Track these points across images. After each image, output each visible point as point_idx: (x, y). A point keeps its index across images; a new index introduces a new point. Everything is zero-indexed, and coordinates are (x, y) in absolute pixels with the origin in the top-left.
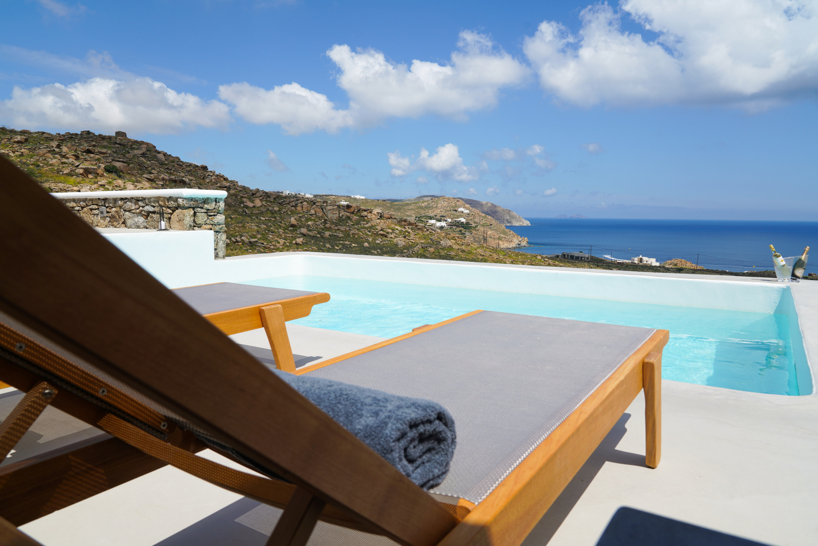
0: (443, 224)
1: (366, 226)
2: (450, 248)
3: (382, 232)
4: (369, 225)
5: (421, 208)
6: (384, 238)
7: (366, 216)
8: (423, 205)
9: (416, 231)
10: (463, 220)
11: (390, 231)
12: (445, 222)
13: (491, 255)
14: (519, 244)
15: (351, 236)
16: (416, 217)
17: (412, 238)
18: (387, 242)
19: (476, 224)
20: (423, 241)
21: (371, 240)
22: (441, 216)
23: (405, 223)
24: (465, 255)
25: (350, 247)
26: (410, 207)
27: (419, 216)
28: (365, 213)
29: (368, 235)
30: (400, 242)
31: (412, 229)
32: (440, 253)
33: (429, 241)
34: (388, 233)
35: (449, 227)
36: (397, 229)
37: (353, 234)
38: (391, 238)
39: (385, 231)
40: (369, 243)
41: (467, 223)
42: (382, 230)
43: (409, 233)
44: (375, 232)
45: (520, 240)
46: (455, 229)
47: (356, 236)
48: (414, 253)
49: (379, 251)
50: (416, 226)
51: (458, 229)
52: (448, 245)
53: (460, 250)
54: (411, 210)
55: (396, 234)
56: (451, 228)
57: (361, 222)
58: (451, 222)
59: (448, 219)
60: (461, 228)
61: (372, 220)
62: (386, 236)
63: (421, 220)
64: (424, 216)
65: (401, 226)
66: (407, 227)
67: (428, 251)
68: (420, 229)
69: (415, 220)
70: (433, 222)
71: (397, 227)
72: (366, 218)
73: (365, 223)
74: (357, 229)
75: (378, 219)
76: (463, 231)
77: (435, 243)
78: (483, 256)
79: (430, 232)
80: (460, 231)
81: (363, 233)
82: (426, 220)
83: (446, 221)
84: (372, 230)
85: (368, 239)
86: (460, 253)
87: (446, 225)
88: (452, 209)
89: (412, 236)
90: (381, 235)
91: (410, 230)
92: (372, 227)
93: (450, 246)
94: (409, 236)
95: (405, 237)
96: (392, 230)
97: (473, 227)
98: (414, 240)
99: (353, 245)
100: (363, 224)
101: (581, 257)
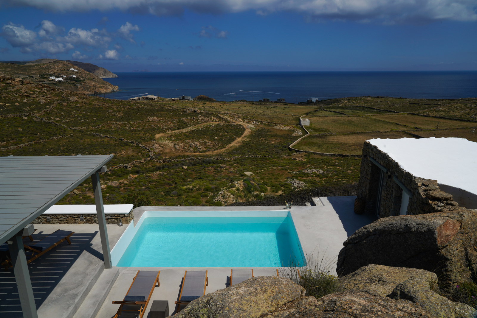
0: (61, 79)
1: (12, 90)
2: (76, 102)
3: (26, 94)
4: (14, 89)
5: (43, 68)
6: (29, 98)
7: (11, 83)
8: (44, 66)
9: (50, 92)
10: (74, 76)
11: (32, 92)
12: (62, 78)
13: (103, 104)
14: (113, 90)
15: (3, 98)
16: (40, 75)
17: (49, 97)
18: (31, 101)
19: (83, 79)
20: (57, 98)
21: (19, 100)
22: (58, 74)
23: (41, 87)
24: (87, 106)
25: (5, 107)
26: (34, 68)
27: (42, 74)
28: (10, 81)
29: (15, 96)
30: (41, 100)
31: (47, 90)
32: (71, 106)
33: (61, 98)
34: (31, 94)
35: (65, 81)
36: (37, 91)
37: (4, 97)
38: (34, 97)
39: (28, 93)
40: (18, 102)
41: (78, 78)
42: (25, 92)
43: (46, 93)
44: (21, 94)
45: (114, 87)
46: (70, 82)
47: (7, 98)
48: (54, 107)
49: (28, 108)
50: (49, 88)
51: (72, 82)
52: (75, 100)
53: (84, 103)
54: (35, 70)
55: (37, 94)
56: (66, 82)
57: (8, 88)
58: (66, 78)
59: (64, 76)
60: (74, 82)
61: (16, 86)
62: (30, 97)
63: (44, 77)
64: (45, 74)
65: (39, 88)
66: (43, 89)
67: (63, 105)
68: (52, 90)
69: (39, 77)
70: (53, 78)
71: (36, 90)
72: (11, 85)
73: (11, 88)
74: (7, 93)
75: (21, 85)
76: (75, 84)
77: (66, 99)
78: (99, 105)
79: (60, 91)
80: (74, 83)
81: (11, 96)
82: (47, 77)
83: (62, 77)
84: (18, 93)
85: (17, 99)
86: (84, 105)
87: (63, 80)
88: (65, 69)
89: (49, 96)
90: (26, 96)
91: (46, 91)
92: (17, 91)
93: (77, 100)
94: (47, 96)
95: (44, 96)
96: (33, 92)
97: (82, 81)
98: (50, 98)
99: (7, 105)
100: (10, 89)
101: (153, 98)
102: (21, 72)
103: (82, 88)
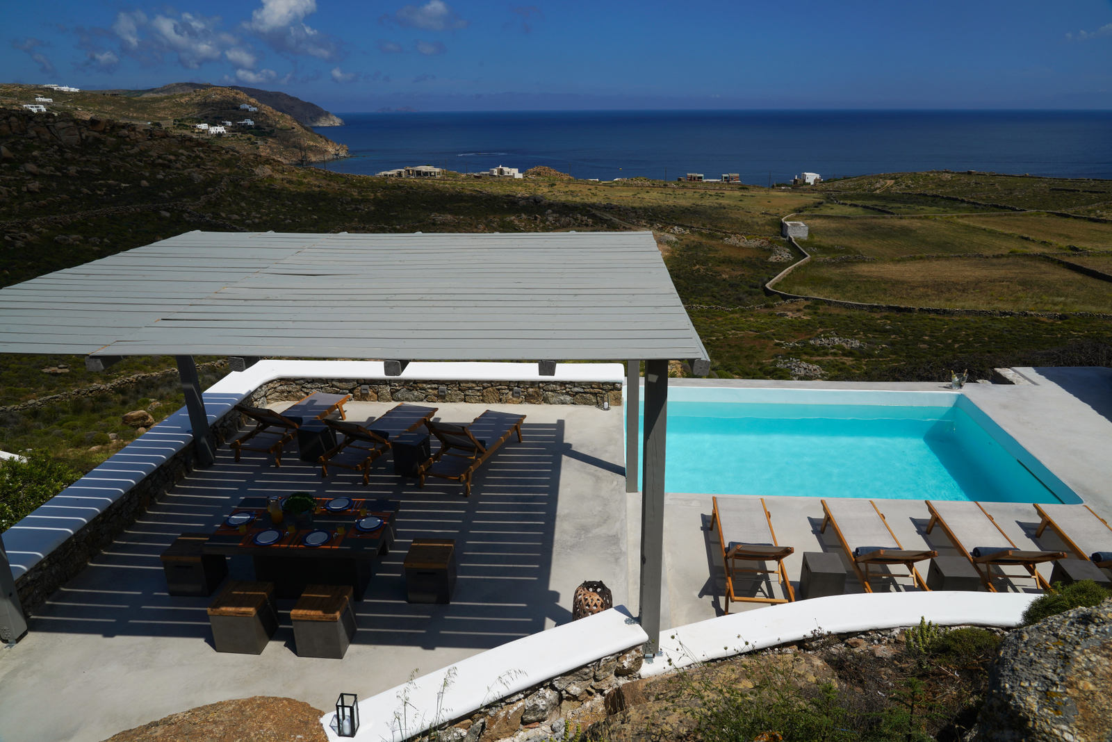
0: (221, 129)
1: (132, 152)
2: (270, 178)
3: (160, 161)
4: (136, 150)
5: (181, 105)
6: (167, 170)
7: (128, 136)
8: (182, 101)
9: (211, 155)
10: (250, 123)
11: (172, 157)
12: (223, 127)
13: (328, 185)
14: (336, 154)
15: (114, 170)
16: (175, 120)
17: (209, 167)
18: (174, 176)
19: (270, 128)
20: (227, 171)
21: (147, 174)
22: (215, 118)
23: (191, 144)
24: (294, 188)
25: (120, 189)
26: (162, 105)
27: (180, 118)
28: (125, 132)
29: (139, 167)
30: (195, 175)
31: (204, 153)
32: (258, 187)
33: (236, 169)
34: (170, 161)
35: (231, 133)
36: (182, 154)
37: (115, 167)
38: (177, 169)
39: (164, 159)
40: (146, 179)
41: (257, 127)
42: (159, 157)
43: (202, 158)
44: (150, 162)
45: (338, 148)
46: (241, 136)
47: (122, 170)
48: (223, 190)
49: (169, 192)
50: (209, 147)
51: (245, 136)
52: (267, 174)
53: (285, 181)
54: (164, 108)
55: (183, 162)
56: (233, 136)
57: (122, 147)
58: (232, 127)
59: (227, 122)
60: (249, 135)
61: (138, 142)
62: (169, 167)
63: (184, 125)
64: (187, 119)
65: (186, 148)
66: (195, 149)
67: (241, 185)
68: (215, 151)
69: (174, 124)
70: (204, 126)
71: (181, 151)
72: (128, 139)
73: (129, 147)
74: (121, 159)
75: (149, 140)
76: (253, 140)
77: (247, 172)
78: (319, 187)
79: (232, 155)
80: (249, 139)
81: (130, 165)
82: (192, 125)
83: (224, 124)
84: (144, 159)
85: (143, 172)
86: (287, 185)
87: (225, 131)
88: (229, 106)
89: (209, 165)
90: (161, 165)
91: (202, 155)
92: (142, 153)
93: (270, 176)
94: (204, 165)
95: (198, 166)
96: (175, 155)
97: (267, 132)
98: (213, 170)
99: (124, 185)
100: (127, 149)
101: (430, 173)
102: (135, 115)
103: (268, 151)
